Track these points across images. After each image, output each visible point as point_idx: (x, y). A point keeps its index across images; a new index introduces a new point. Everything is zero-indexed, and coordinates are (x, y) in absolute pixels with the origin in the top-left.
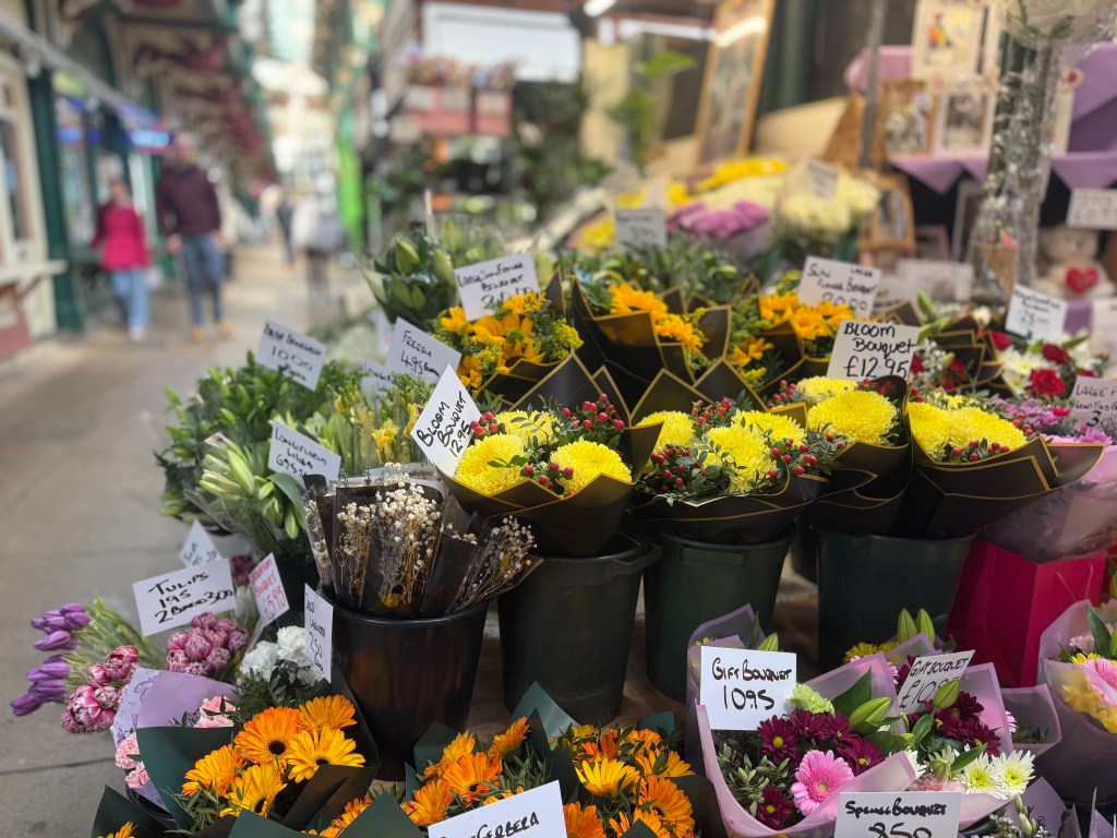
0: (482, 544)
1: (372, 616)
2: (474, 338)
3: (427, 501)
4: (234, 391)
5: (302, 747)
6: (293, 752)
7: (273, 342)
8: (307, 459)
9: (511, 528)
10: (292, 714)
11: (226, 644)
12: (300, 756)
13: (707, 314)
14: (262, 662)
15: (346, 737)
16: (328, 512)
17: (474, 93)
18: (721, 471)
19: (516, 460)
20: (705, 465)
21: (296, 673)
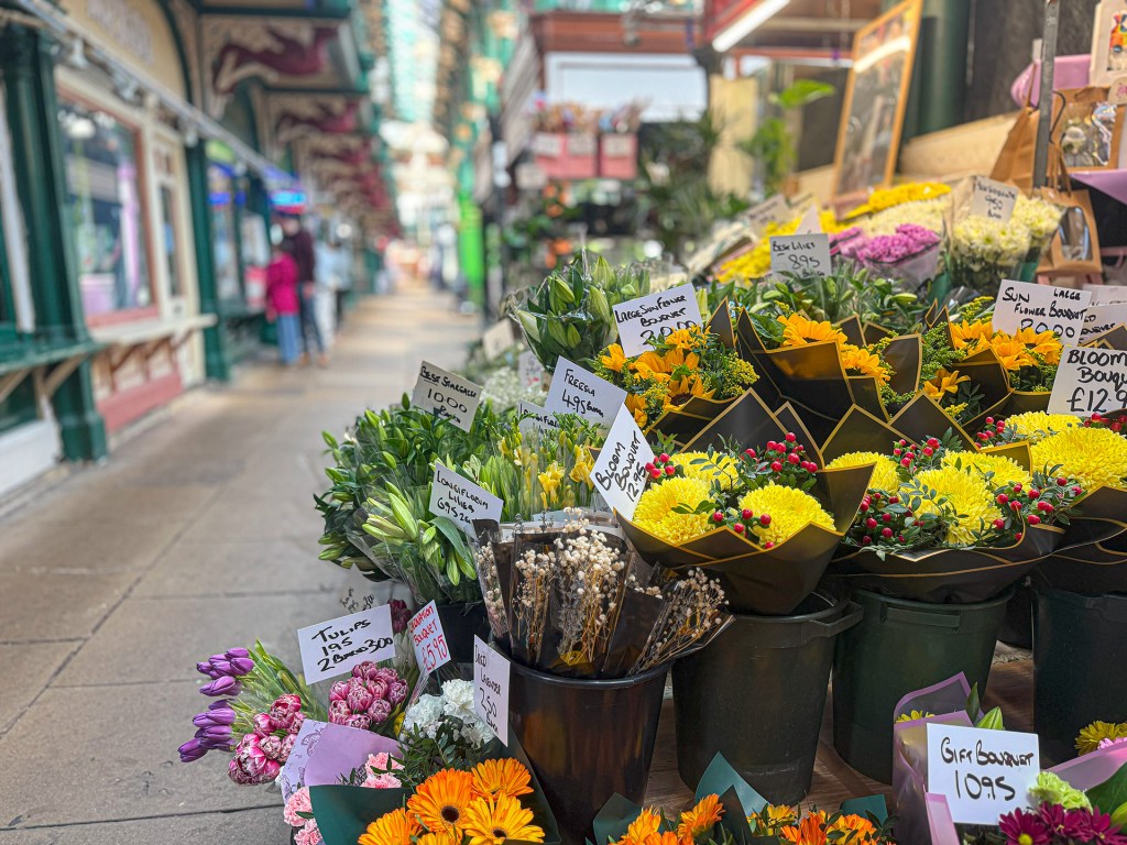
0: (666, 597)
1: (549, 672)
2: (636, 376)
3: (610, 549)
4: (392, 433)
5: (479, 816)
6: (470, 821)
7: (429, 385)
8: (469, 502)
9: (697, 580)
10: (464, 777)
11: (386, 696)
12: (478, 826)
13: (892, 343)
14: (426, 719)
15: (523, 807)
16: (506, 560)
17: (599, 138)
18: (938, 520)
19: (704, 506)
20: (918, 514)
21: (460, 730)
